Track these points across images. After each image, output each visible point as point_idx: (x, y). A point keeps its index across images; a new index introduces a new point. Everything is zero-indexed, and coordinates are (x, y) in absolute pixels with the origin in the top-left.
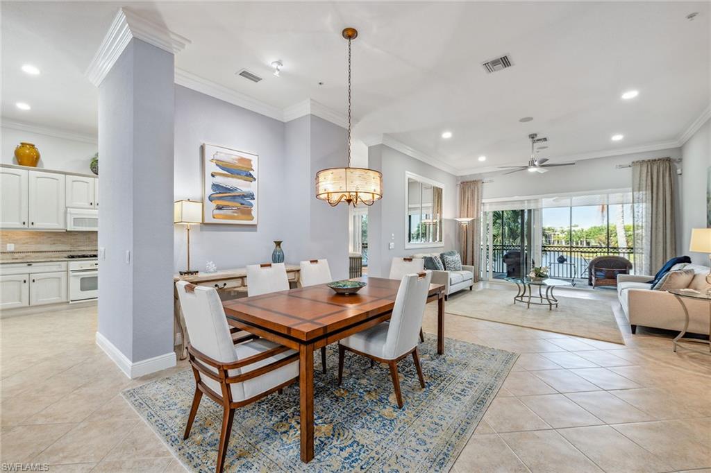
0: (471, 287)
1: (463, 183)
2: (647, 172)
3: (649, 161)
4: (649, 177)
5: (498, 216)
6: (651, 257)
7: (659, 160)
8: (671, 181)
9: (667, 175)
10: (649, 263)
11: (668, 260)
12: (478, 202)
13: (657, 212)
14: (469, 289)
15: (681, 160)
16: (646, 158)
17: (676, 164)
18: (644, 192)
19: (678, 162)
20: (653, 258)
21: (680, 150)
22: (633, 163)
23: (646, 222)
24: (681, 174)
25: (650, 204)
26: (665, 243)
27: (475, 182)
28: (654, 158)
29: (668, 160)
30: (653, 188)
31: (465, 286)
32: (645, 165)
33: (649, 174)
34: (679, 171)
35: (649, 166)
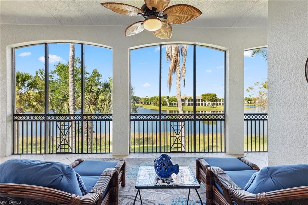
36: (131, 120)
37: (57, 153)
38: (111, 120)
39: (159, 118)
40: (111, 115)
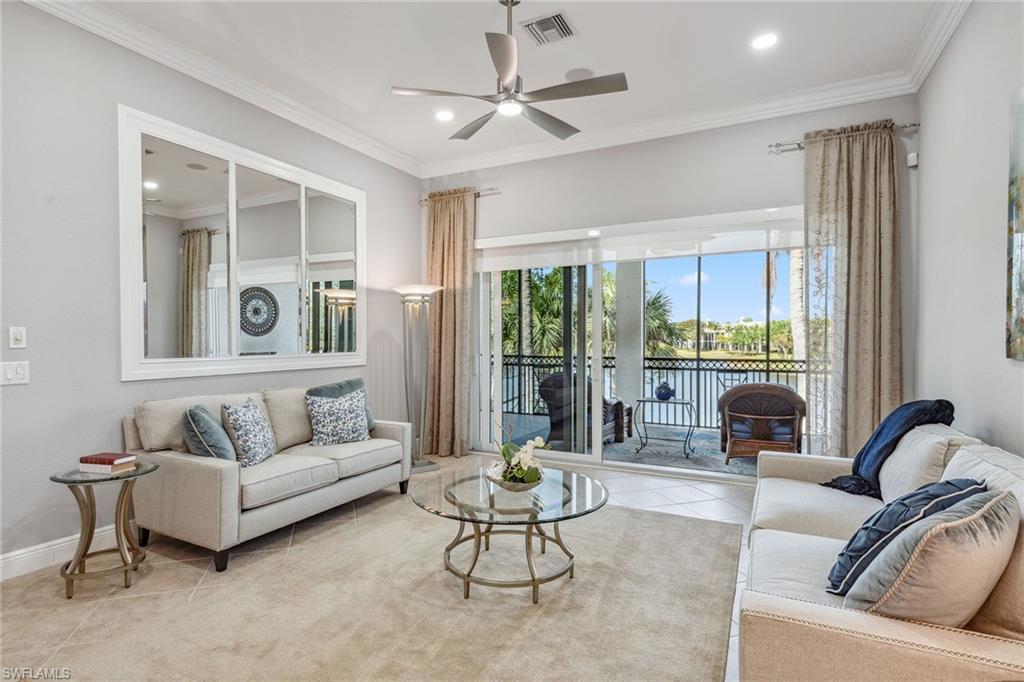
0: (403, 486)
1: (432, 196)
2: (840, 161)
3: (844, 130)
4: (844, 174)
5: (513, 282)
6: (845, 391)
7: (867, 127)
8: (892, 184)
9: (885, 166)
10: (840, 406)
11: (885, 414)
12: (464, 247)
13: (860, 271)
14: (398, 489)
15: (916, 126)
16: (837, 124)
17: (905, 140)
18: (832, 217)
19: (910, 135)
20: (851, 394)
21: (915, 99)
22: (807, 136)
23: (836, 296)
24: (916, 167)
25: (846, 249)
26: (877, 352)
27: (458, 194)
28: (855, 124)
29: (888, 126)
30: (851, 203)
31: (388, 479)
32: (834, 144)
33: (844, 165)
34: (912, 159)
35: (844, 146)
36: (645, 368)
37: (534, 414)
38: (614, 367)
39: (695, 366)
40: (613, 358)
